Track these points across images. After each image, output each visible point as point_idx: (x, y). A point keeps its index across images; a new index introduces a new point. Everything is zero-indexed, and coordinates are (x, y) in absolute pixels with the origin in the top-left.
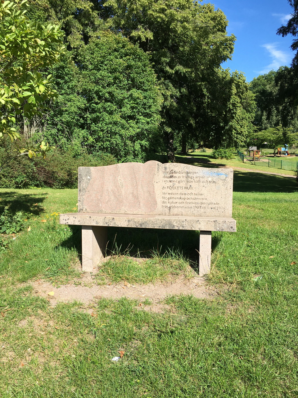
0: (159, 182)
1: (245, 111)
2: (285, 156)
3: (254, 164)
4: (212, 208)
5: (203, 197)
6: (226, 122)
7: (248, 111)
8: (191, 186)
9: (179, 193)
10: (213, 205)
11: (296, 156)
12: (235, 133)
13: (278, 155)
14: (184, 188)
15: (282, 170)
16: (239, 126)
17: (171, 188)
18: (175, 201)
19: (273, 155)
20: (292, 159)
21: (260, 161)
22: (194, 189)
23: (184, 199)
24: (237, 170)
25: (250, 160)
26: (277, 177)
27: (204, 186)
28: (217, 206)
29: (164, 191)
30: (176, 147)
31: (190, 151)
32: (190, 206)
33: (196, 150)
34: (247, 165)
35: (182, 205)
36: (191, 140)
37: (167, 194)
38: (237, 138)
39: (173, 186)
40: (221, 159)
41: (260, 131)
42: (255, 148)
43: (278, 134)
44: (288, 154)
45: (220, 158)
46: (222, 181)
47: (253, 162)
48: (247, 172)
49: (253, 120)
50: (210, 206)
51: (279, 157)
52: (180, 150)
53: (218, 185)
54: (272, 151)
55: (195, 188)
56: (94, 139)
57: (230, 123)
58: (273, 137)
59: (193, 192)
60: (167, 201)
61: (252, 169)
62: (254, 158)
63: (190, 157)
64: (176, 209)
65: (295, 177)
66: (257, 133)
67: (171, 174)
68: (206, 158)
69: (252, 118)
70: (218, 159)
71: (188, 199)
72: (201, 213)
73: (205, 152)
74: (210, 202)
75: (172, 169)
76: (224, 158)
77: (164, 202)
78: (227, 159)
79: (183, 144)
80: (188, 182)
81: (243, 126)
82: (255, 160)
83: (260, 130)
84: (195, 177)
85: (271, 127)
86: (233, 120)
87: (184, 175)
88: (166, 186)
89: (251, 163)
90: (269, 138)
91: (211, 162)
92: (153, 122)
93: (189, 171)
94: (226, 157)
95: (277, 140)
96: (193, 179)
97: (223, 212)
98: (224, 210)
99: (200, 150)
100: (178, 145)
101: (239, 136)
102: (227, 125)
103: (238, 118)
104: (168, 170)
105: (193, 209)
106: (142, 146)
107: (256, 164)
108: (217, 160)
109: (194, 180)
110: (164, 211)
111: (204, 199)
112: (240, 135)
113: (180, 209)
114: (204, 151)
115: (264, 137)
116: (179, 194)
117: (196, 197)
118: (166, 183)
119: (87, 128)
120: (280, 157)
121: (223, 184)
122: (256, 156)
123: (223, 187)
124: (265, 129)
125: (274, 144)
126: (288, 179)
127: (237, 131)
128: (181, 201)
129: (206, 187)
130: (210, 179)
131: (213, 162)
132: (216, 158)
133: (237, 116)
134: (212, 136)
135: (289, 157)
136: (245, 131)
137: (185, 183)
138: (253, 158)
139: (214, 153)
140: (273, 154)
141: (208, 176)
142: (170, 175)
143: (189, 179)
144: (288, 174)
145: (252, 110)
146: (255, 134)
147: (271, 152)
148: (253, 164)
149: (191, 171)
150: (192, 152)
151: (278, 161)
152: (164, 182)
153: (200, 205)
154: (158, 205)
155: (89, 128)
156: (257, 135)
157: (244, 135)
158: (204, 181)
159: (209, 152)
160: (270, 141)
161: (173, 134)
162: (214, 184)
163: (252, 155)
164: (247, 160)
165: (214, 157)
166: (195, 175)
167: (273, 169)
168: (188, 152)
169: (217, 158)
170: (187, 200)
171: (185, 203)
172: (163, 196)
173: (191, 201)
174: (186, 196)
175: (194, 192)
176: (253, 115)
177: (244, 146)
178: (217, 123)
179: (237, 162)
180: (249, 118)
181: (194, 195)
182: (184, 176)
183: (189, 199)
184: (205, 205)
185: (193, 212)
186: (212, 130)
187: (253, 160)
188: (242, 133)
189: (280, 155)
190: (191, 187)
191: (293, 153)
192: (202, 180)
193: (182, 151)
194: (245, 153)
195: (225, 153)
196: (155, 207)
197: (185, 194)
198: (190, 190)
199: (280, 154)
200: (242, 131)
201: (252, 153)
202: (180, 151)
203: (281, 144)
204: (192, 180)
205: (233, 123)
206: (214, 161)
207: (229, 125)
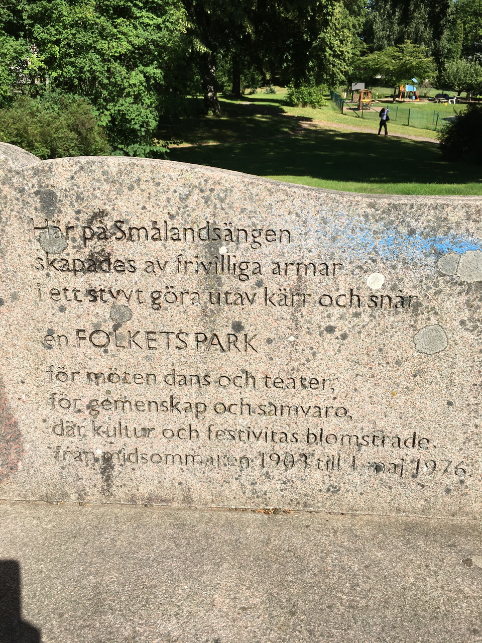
0: (15, 297)
1: (348, 12)
2: (410, 100)
3: (361, 116)
4: (378, 468)
5: (321, 398)
6: (314, 34)
7: (353, 13)
8: (238, 327)
9: (161, 371)
10: (388, 446)
11: (430, 100)
12: (330, 55)
13: (401, 99)
14: (191, 340)
15: (410, 128)
16: (337, 40)
17: (101, 339)
18: (134, 419)
19: (392, 99)
20: (423, 106)
21: (371, 110)
22: (264, 349)
23: (198, 409)
24: (333, 129)
25: (354, 109)
26: (403, 141)
27: (330, 329)
28: (414, 453)
29: (58, 357)
30: (223, 83)
31: (247, 91)
32: (238, 449)
33: (259, 90)
34: (350, 118)
35: (184, 447)
36: (249, 69)
37: (81, 378)
38: (334, 66)
39: (116, 327)
40: (303, 106)
41: (372, 52)
42: (361, 86)
43: (402, 59)
44: (416, 98)
45: (301, 104)
46: (464, 298)
47: (360, 112)
48: (349, 132)
49: (360, 30)
50: (369, 454)
51: (401, 102)
52: (230, 88)
53: (433, 320)
54: (389, 91)
55: (269, 341)
56: (41, 62)
57: (322, 35)
58: (392, 65)
59: (258, 369)
60: (84, 420)
61: (359, 126)
62: (361, 105)
63: (248, 103)
64: (150, 470)
65: (438, 142)
66: (367, 56)
67: (95, 245)
68: (277, 104)
69: (360, 25)
70: (297, 106)
71: (220, 408)
72: (309, 492)
73: (275, 93)
74: (368, 429)
75: (97, 205)
76: (308, 105)
77: (64, 429)
78: (314, 107)
79: (235, 76)
80: (216, 298)
81: (344, 40)
82: (363, 109)
83: (371, 50)
84: (267, 269)
85: (389, 45)
86: (327, 29)
87: (189, 248)
88: (65, 324)
89: (355, 115)
90: (387, 67)
91: (286, 113)
92: (168, 24)
93: (221, 225)
94: (311, 102)
95: (400, 71)
96: (253, 280)
97: (448, 491)
98: (456, 479)
99: (264, 90)
100: (225, 79)
101: (337, 61)
102: (315, 39)
103: (335, 24)
104: (67, 216)
105: (256, 472)
106: (148, 78)
107: (366, 117)
108: (296, 108)
109: (259, 284)
110: (70, 479)
111: (332, 412)
112: (340, 59)
113: (172, 471)
114: (272, 92)
115: (377, 65)
116: (160, 379)
117: (278, 395)
118: (62, 309)
119: (25, 37)
120: (403, 104)
121: (466, 315)
122: (363, 100)
123: (467, 334)
124: (380, 48)
125: (394, 79)
126: (422, 145)
127: (335, 51)
128: (175, 420)
129: (344, 337)
130: (376, 282)
131: (289, 114)
132: (293, 106)
133: (333, 18)
134: (287, 60)
135: (418, 103)
136: (348, 49)
137: (197, 309)
138: (359, 106)
139: (291, 95)
140: (391, 96)
141: (363, 256)
142: (87, 251)
143: (229, 282)
144: (421, 136)
145: (359, 10)
146: (363, 58)
147: (387, 93)
148: (359, 117)
149: (239, 221)
150: (250, 94)
151: (403, 111)
152: (46, 297)
153: (302, 446)
154: (27, 447)
155: (29, 35)
156: (364, 62)
157: (347, 58)
158: (334, 295)
159: (281, 93)
160: (387, 72)
161: (214, 58)
162: (405, 316)
163: (356, 99)
164: (347, 109)
165: (290, 103)
166: (267, 254)
167: (394, 125)
168: (243, 93)
169: (296, 104)
170: (219, 420)
171: (203, 435)
172: (57, 387)
173: (244, 421)
174: (211, 395)
175: (262, 367)
176: (361, 20)
177: (342, 83)
178: (298, 35)
179: (332, 112)
180: (354, 26)
181: (260, 384)
182: (190, 255)
183: (228, 409)
184: (333, 449)
185: (257, 487)
186: (288, 48)
187: (358, 109)
188: (342, 55)
189: (403, 99)
190: (241, 336)
191: (423, 95)
192: (315, 283)
193: (233, 91)
194: (344, 95)
195: (310, 94)
196: (13, 456)
197: (203, 380)
198: (233, 354)
199: (403, 97)
200: (342, 52)
201: (356, 96)
202: (230, 90)
203: (405, 79)
204: (245, 287)
205: (327, 35)
206: (291, 112)
207: (319, 38)
